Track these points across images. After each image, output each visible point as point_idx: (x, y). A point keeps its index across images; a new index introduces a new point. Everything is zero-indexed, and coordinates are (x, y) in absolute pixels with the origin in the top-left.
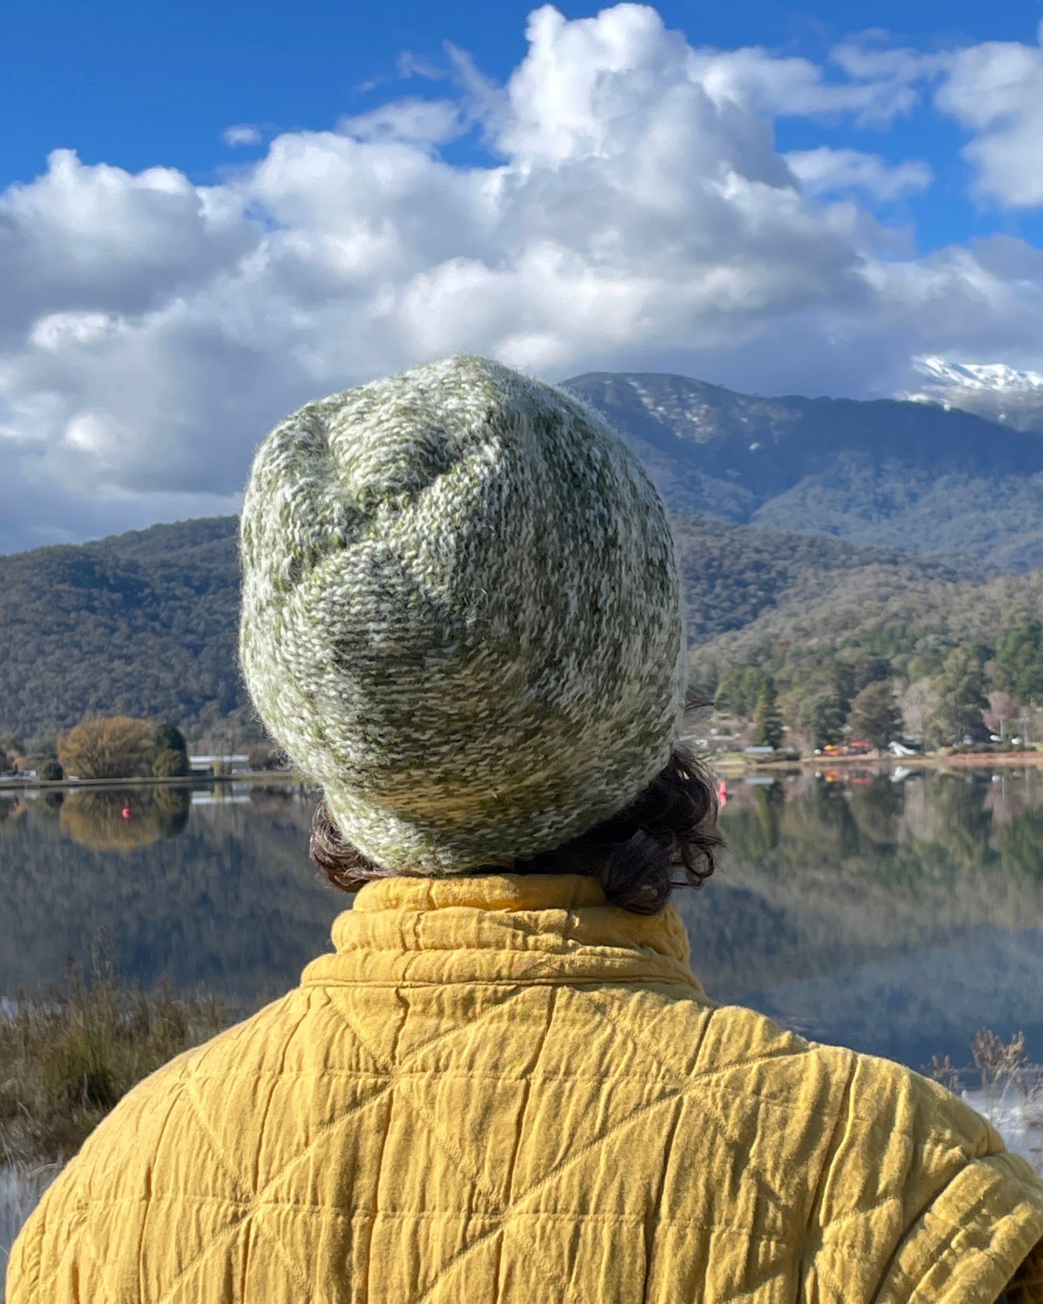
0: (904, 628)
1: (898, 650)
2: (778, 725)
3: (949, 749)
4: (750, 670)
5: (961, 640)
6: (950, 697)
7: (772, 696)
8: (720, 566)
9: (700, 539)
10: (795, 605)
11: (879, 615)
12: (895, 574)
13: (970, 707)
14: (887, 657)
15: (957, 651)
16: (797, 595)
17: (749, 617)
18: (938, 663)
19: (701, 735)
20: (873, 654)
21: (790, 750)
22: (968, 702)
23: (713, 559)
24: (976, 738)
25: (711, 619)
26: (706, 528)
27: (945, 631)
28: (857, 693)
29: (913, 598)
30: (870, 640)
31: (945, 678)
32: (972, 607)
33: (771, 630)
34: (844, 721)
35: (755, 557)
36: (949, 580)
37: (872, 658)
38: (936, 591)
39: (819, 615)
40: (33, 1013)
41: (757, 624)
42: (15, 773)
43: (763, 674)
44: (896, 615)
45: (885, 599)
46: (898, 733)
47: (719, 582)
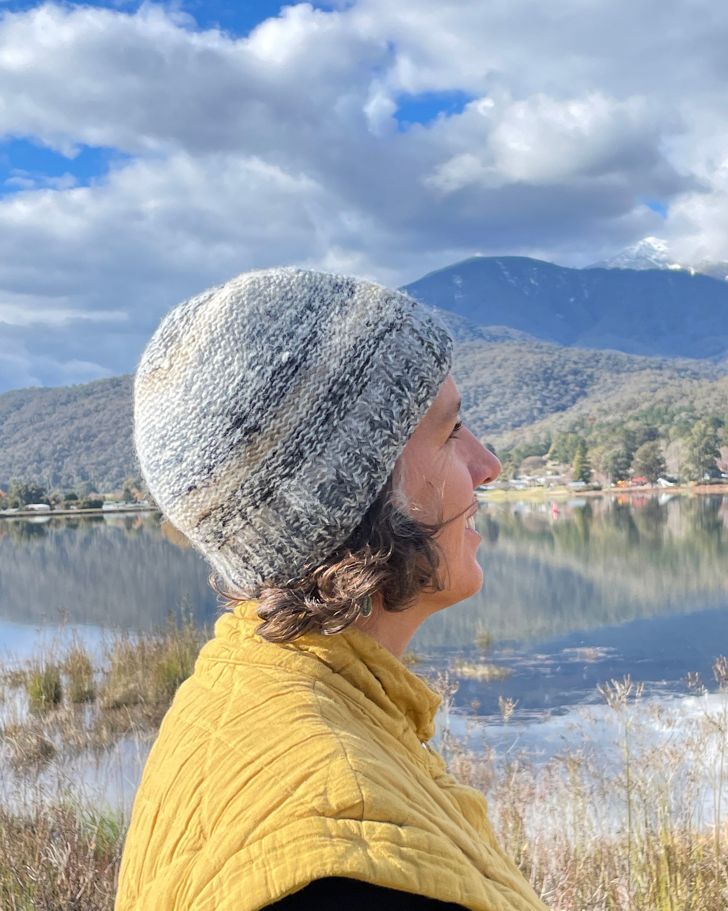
0: (667, 409)
1: (663, 422)
2: (588, 469)
3: (696, 483)
4: (571, 436)
5: (702, 415)
6: (696, 450)
7: (585, 451)
8: (552, 372)
9: (540, 356)
10: (599, 395)
11: (650, 400)
12: (661, 375)
13: (708, 457)
14: (656, 426)
15: (700, 422)
16: (600, 389)
17: (570, 404)
18: (688, 429)
19: (541, 476)
20: (648, 425)
21: (596, 484)
22: (707, 453)
23: (549, 369)
24: (712, 476)
25: (547, 405)
26: (544, 349)
27: (693, 410)
28: (637, 449)
29: (672, 390)
30: (646, 416)
31: (693, 438)
32: (709, 395)
33: (585, 411)
34: (629, 466)
35: (573, 366)
36: (695, 378)
37: (646, 427)
38: (687, 385)
39: (613, 402)
40: (147, 643)
41: (575, 407)
42: (135, 502)
43: (579, 438)
44: (662, 401)
45: (654, 391)
46: (664, 473)
47: (552, 382)
